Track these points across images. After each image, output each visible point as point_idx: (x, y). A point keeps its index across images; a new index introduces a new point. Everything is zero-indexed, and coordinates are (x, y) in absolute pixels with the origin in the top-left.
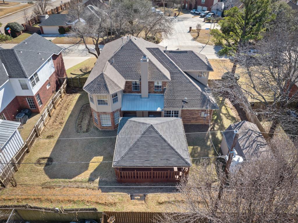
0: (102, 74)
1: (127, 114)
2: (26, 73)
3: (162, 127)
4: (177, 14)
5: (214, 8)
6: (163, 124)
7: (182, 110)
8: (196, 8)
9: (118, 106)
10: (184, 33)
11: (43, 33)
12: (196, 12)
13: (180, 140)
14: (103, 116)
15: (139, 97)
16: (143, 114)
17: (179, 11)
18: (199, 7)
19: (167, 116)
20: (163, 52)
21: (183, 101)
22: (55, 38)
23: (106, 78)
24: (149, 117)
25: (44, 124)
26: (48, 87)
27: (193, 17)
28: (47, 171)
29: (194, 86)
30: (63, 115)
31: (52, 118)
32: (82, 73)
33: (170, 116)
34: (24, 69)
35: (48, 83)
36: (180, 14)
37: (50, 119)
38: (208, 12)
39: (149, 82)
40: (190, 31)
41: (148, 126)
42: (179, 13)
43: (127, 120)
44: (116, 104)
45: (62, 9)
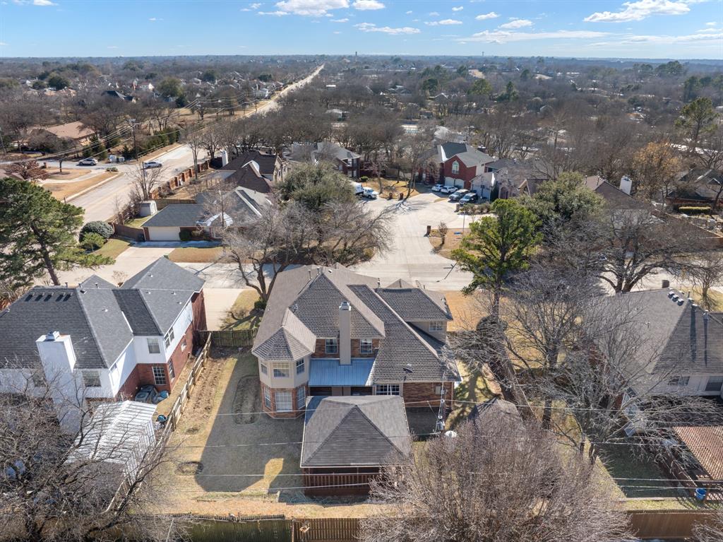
0: (282, 330)
1: (319, 392)
2: (161, 328)
3: (372, 408)
4: (406, 194)
5: (476, 183)
6: (373, 405)
7: (404, 384)
8: (442, 182)
9: (304, 378)
10: (417, 237)
11: (148, 240)
12: (443, 190)
13: (400, 429)
14: (280, 395)
15: (336, 364)
16: (342, 391)
17: (408, 186)
18: (449, 180)
19: (382, 394)
20: (374, 291)
21: (405, 370)
22: (173, 249)
23: (287, 336)
24: (352, 395)
25: (181, 410)
26: (183, 348)
27: (435, 201)
28: (200, 480)
29: (423, 344)
30: (208, 395)
31: (191, 400)
32: (235, 321)
33: (386, 394)
34: (157, 321)
35: (184, 341)
36: (411, 194)
37: (188, 402)
38: (464, 191)
39: (352, 340)
40: (428, 233)
41: (351, 407)
42: (409, 191)
43: (320, 400)
44: (302, 375)
45: (176, 185)
